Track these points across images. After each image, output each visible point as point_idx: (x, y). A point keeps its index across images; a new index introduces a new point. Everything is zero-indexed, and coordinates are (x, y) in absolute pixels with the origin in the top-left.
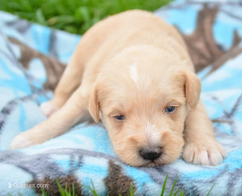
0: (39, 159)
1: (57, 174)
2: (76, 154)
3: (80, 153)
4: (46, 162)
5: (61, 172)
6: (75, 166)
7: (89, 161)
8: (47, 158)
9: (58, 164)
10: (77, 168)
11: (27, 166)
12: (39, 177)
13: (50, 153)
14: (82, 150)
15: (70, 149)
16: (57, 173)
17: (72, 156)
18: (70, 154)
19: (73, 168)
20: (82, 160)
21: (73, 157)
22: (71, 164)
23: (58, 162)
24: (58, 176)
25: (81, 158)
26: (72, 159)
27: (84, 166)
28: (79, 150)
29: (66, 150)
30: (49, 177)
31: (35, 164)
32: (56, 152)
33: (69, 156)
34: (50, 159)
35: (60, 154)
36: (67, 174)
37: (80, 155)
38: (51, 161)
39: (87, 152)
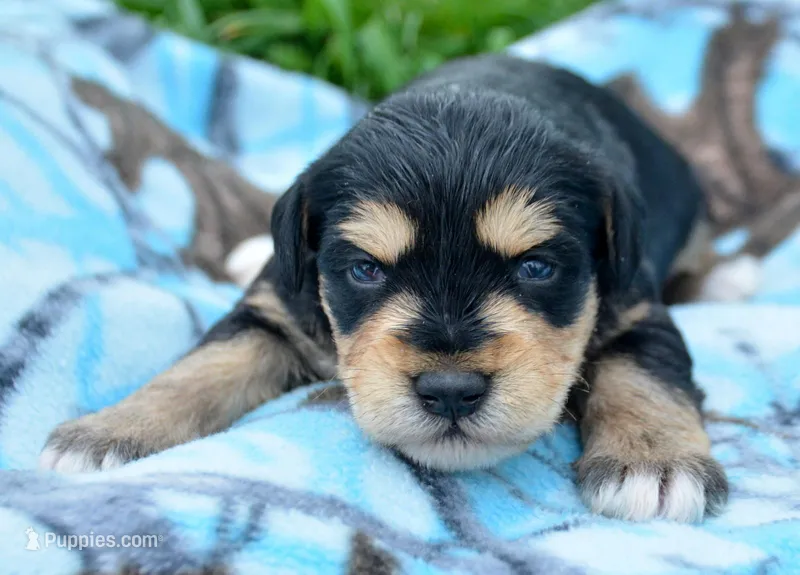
0: (112, 501)
1: (167, 560)
2: (243, 498)
3: (256, 495)
4: (135, 513)
5: (180, 554)
6: (232, 536)
7: (283, 524)
8: (140, 501)
9: (174, 525)
10: (240, 543)
11: (67, 518)
12: (104, 563)
13: (154, 484)
14: (266, 485)
15: (226, 477)
16: (167, 555)
17: (228, 502)
18: (222, 494)
19: (226, 545)
20: (262, 518)
21: (232, 508)
22: (219, 530)
23: (177, 519)
24: (168, 565)
25: (257, 512)
26: (228, 515)
27: (264, 542)
28: (254, 484)
29: (208, 481)
30: (139, 566)
31: (96, 517)
32: (175, 484)
33: (217, 500)
34: (150, 503)
35: (188, 490)
36: (201, 561)
37: (257, 501)
38: (151, 512)
39: (281, 495)
